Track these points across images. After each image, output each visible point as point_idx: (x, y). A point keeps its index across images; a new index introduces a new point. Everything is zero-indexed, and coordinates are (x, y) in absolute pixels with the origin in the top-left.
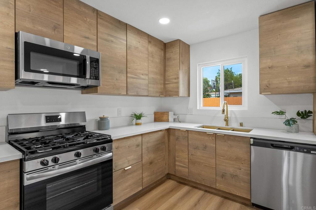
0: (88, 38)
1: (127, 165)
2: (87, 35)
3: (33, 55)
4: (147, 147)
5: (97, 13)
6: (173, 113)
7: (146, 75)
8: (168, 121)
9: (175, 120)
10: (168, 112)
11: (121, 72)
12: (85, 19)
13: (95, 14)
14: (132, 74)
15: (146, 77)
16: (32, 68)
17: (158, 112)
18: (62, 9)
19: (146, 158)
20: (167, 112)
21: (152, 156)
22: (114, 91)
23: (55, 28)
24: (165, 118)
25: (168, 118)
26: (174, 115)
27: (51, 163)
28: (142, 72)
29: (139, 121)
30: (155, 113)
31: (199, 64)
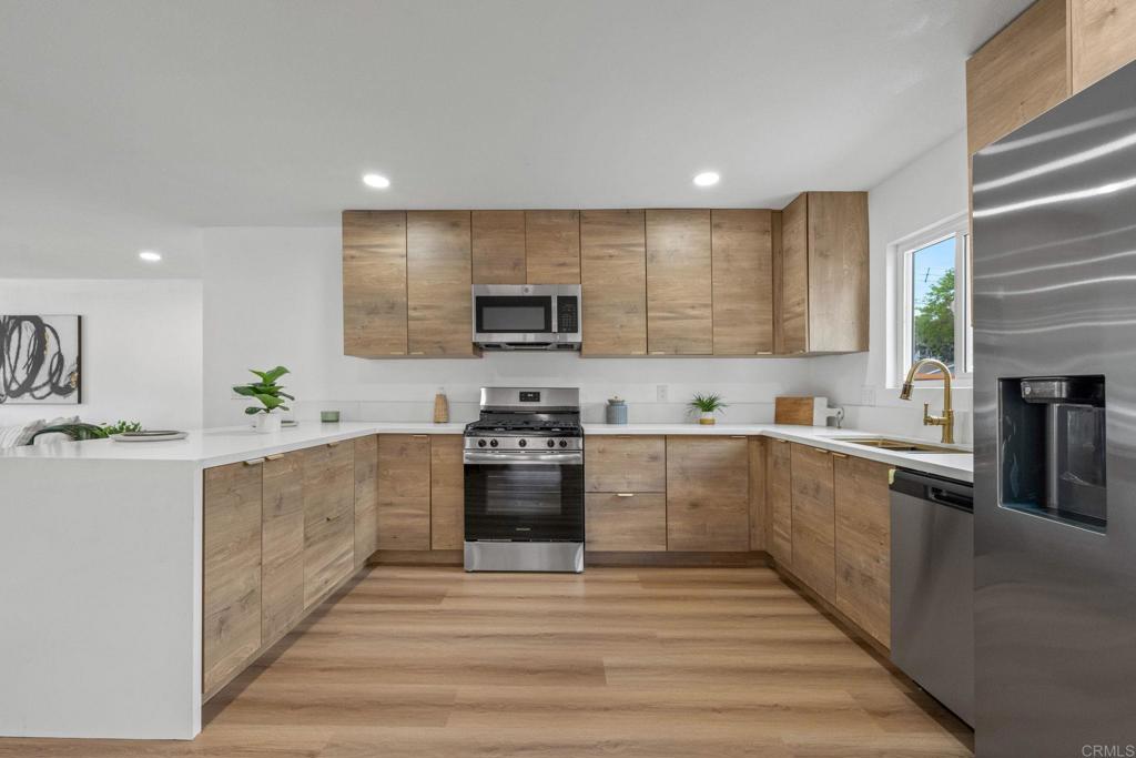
0: (563, 265)
1: (625, 489)
2: (562, 260)
3: (487, 311)
4: (682, 468)
5: (580, 216)
6: (824, 401)
7: (705, 306)
8: (809, 422)
9: (830, 422)
10: (812, 399)
11: (631, 310)
12: (558, 235)
13: (577, 220)
14: (663, 312)
15: (707, 312)
16: (485, 328)
17: (784, 399)
18: (523, 236)
19: (676, 490)
20: (808, 398)
21: (699, 491)
22: (617, 350)
23: (516, 266)
24: (802, 414)
25: (812, 414)
26: (829, 406)
27: (488, 446)
28: (690, 302)
29: (708, 416)
30: (779, 401)
31: (896, 242)
